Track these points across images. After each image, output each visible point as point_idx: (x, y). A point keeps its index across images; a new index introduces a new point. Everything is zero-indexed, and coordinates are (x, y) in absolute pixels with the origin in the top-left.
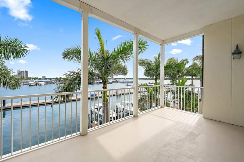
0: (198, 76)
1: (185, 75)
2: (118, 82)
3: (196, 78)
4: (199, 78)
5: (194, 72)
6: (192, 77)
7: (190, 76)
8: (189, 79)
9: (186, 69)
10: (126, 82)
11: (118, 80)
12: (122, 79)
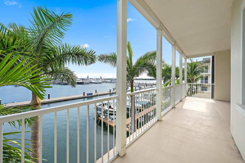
10: (114, 82)
11: (107, 80)
12: (111, 79)
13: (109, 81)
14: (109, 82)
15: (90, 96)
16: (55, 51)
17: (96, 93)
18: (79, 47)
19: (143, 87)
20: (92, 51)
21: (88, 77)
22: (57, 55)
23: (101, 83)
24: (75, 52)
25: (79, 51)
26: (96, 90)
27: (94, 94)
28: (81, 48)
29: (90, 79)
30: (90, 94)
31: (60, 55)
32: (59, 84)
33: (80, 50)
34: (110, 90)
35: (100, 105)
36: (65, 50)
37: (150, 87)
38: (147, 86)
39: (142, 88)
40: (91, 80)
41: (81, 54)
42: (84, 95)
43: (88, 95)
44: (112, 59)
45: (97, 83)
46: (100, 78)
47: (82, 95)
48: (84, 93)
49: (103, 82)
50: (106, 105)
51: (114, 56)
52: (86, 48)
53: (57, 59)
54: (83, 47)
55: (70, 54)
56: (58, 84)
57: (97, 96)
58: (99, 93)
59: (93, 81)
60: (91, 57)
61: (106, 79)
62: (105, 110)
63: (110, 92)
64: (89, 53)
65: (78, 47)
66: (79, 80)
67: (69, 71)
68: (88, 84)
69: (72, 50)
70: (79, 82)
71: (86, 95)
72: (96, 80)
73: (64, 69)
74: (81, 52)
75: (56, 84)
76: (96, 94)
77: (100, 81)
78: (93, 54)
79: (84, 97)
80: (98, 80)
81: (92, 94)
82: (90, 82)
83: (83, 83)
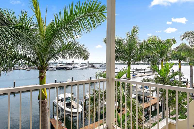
0: (188, 60)
1: (171, 59)
2: (94, 67)
3: (184, 63)
4: (189, 63)
5: (182, 55)
6: (180, 62)
7: (177, 60)
8: (176, 64)
9: (172, 51)
10: (103, 67)
12: (99, 64)
13: (97, 65)
14: (97, 68)
19: (138, 74)
21: (73, 61)
23: (87, 69)
29: (76, 63)
39: (136, 76)
40: (76, 65)
45: (82, 69)
59: (78, 66)
61: (94, 64)
66: (62, 64)
68: (71, 69)
70: (62, 67)
72: (82, 64)
77: (86, 67)
80: (84, 65)
82: (75, 68)
83: (66, 68)
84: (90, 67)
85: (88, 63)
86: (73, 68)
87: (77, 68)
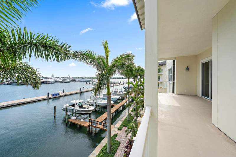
2: (75, 81)
10: (84, 81)
11: (76, 79)
12: (80, 78)
13: (78, 79)
14: (78, 81)
15: (56, 97)
16: (5, 37)
17: (64, 92)
18: (48, 37)
20: (66, 45)
21: (53, 76)
22: (7, 43)
23: (69, 82)
24: (41, 42)
25: (46, 42)
26: (64, 90)
27: (61, 94)
28: (51, 38)
29: (56, 78)
30: (55, 95)
31: (14, 44)
32: (10, 84)
33: (49, 41)
34: (80, 89)
35: (69, 106)
36: (23, 37)
37: (117, 85)
38: (115, 84)
41: (49, 47)
42: (48, 96)
43: (53, 95)
44: (87, 57)
45: (64, 82)
46: (68, 77)
47: (46, 97)
48: (48, 93)
49: (72, 81)
50: (77, 105)
51: (89, 54)
52: (58, 40)
53: (7, 50)
54: (54, 38)
55: (32, 44)
56: (8, 84)
57: (65, 96)
58: (67, 93)
59: (60, 80)
60: (65, 51)
61: (74, 78)
62: (76, 110)
63: (80, 91)
64: (62, 46)
65: (46, 37)
67: (29, 68)
68: (53, 83)
69: (36, 39)
70: (43, 81)
71: (50, 96)
72: (63, 79)
73: (21, 65)
74: (50, 43)
75: (5, 84)
76: (63, 94)
77: (69, 80)
78: (67, 49)
79: (48, 98)
80: (65, 79)
81: (58, 94)
82: (56, 82)
83: (46, 82)
84: (71, 81)
85: (69, 77)
86: (55, 82)
87: (58, 82)
